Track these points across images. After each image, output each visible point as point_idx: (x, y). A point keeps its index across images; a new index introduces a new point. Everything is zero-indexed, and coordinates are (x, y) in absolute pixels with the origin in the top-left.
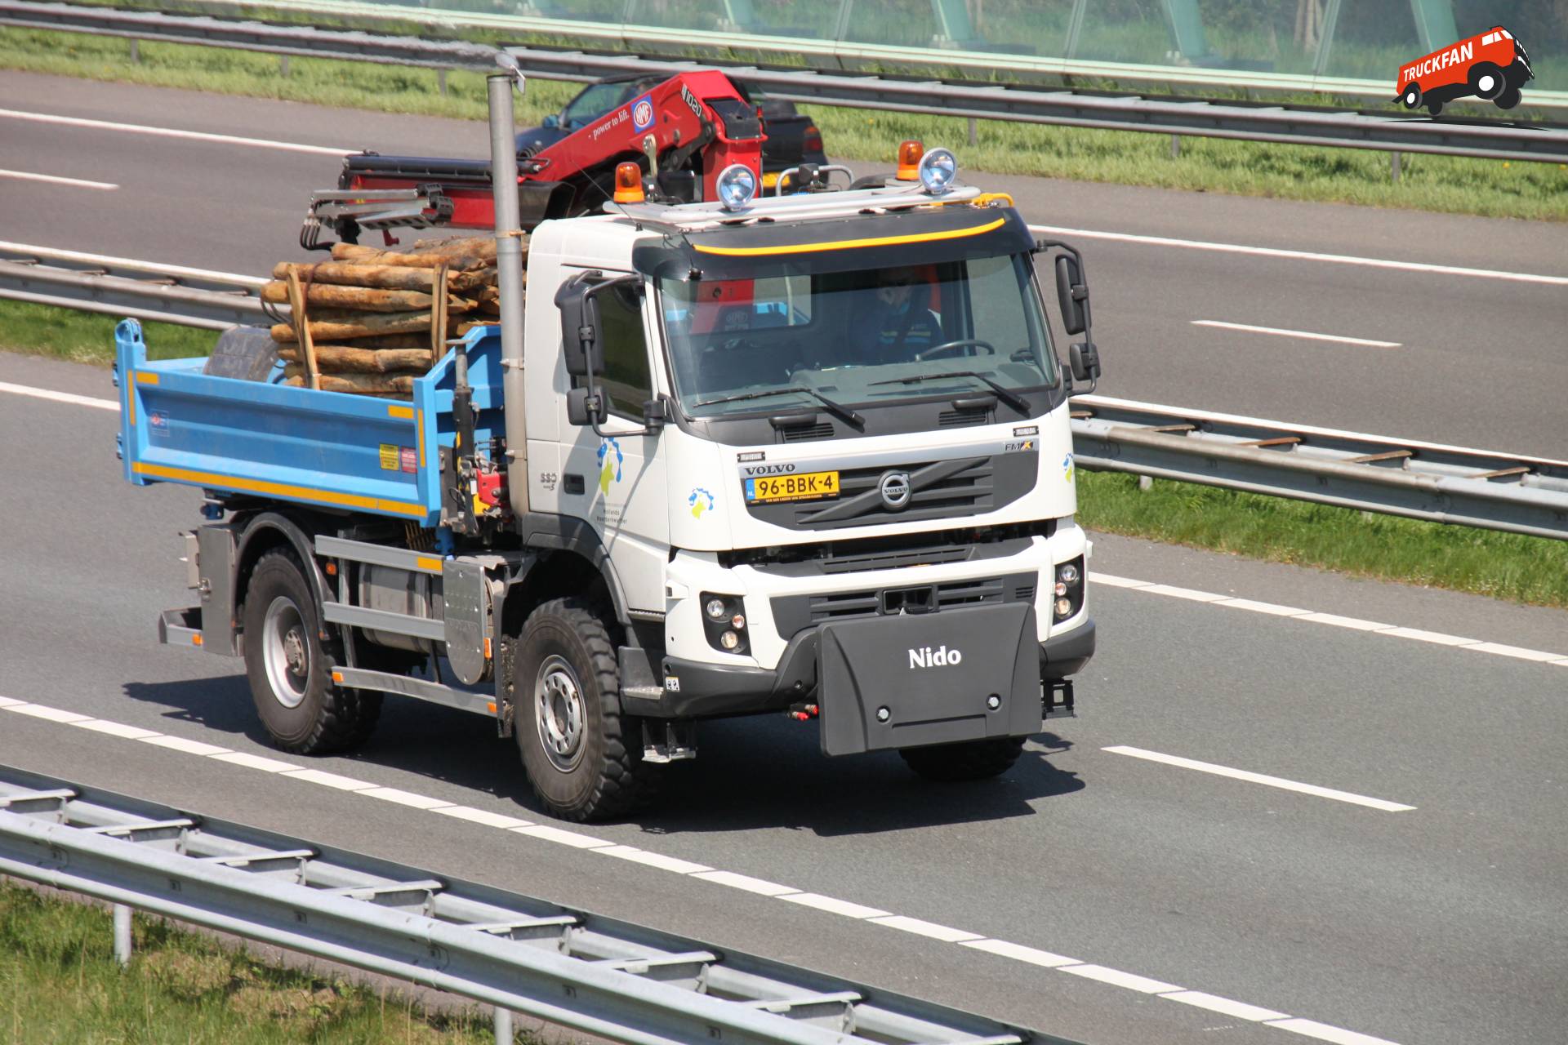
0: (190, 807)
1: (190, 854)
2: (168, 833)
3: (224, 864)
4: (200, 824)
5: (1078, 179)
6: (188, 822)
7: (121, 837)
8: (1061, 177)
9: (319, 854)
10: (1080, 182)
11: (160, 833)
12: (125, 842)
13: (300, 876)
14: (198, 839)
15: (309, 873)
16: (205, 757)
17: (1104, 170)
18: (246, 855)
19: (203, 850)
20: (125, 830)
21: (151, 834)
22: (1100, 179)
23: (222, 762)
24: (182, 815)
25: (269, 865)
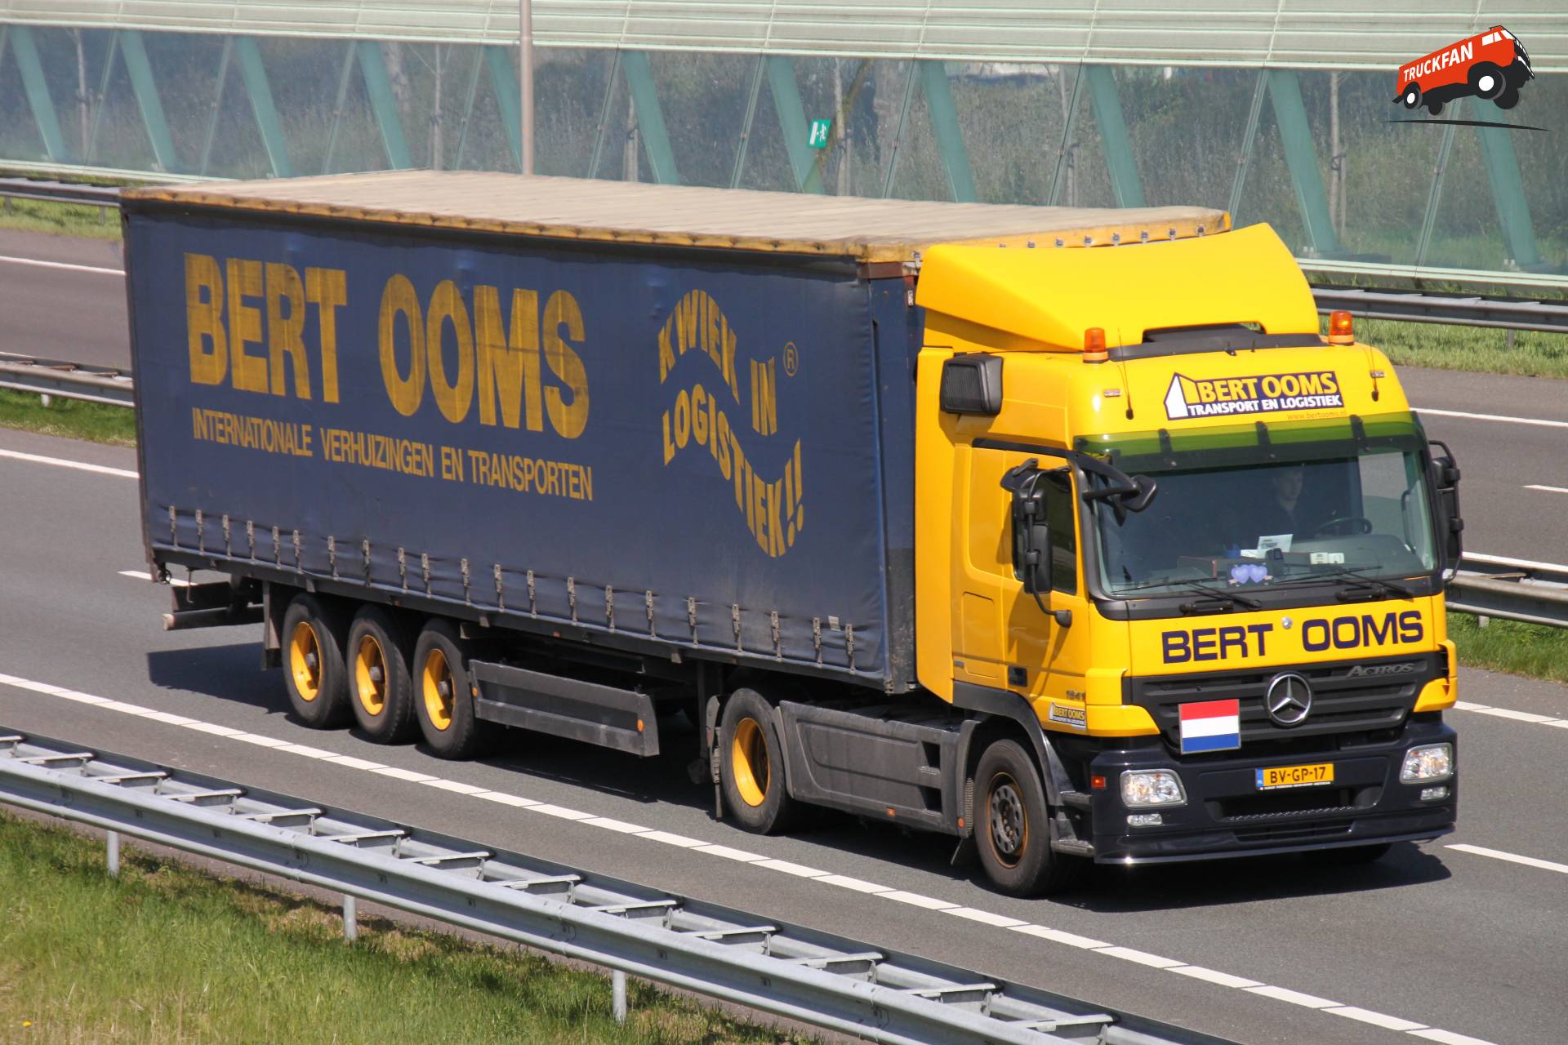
0: (675, 890)
1: (674, 929)
2: (657, 911)
3: (702, 937)
4: (683, 904)
5: (1426, 366)
6: (673, 902)
7: (618, 914)
8: (1411, 365)
9: (781, 930)
10: (1429, 369)
11: (650, 911)
12: (621, 918)
13: (766, 948)
14: (681, 916)
15: (773, 945)
16: (687, 848)
17: (1449, 359)
18: (721, 930)
19: (685, 926)
20: (622, 908)
21: (643, 912)
22: (1446, 367)
23: (702, 853)
24: (668, 896)
25: (739, 938)
